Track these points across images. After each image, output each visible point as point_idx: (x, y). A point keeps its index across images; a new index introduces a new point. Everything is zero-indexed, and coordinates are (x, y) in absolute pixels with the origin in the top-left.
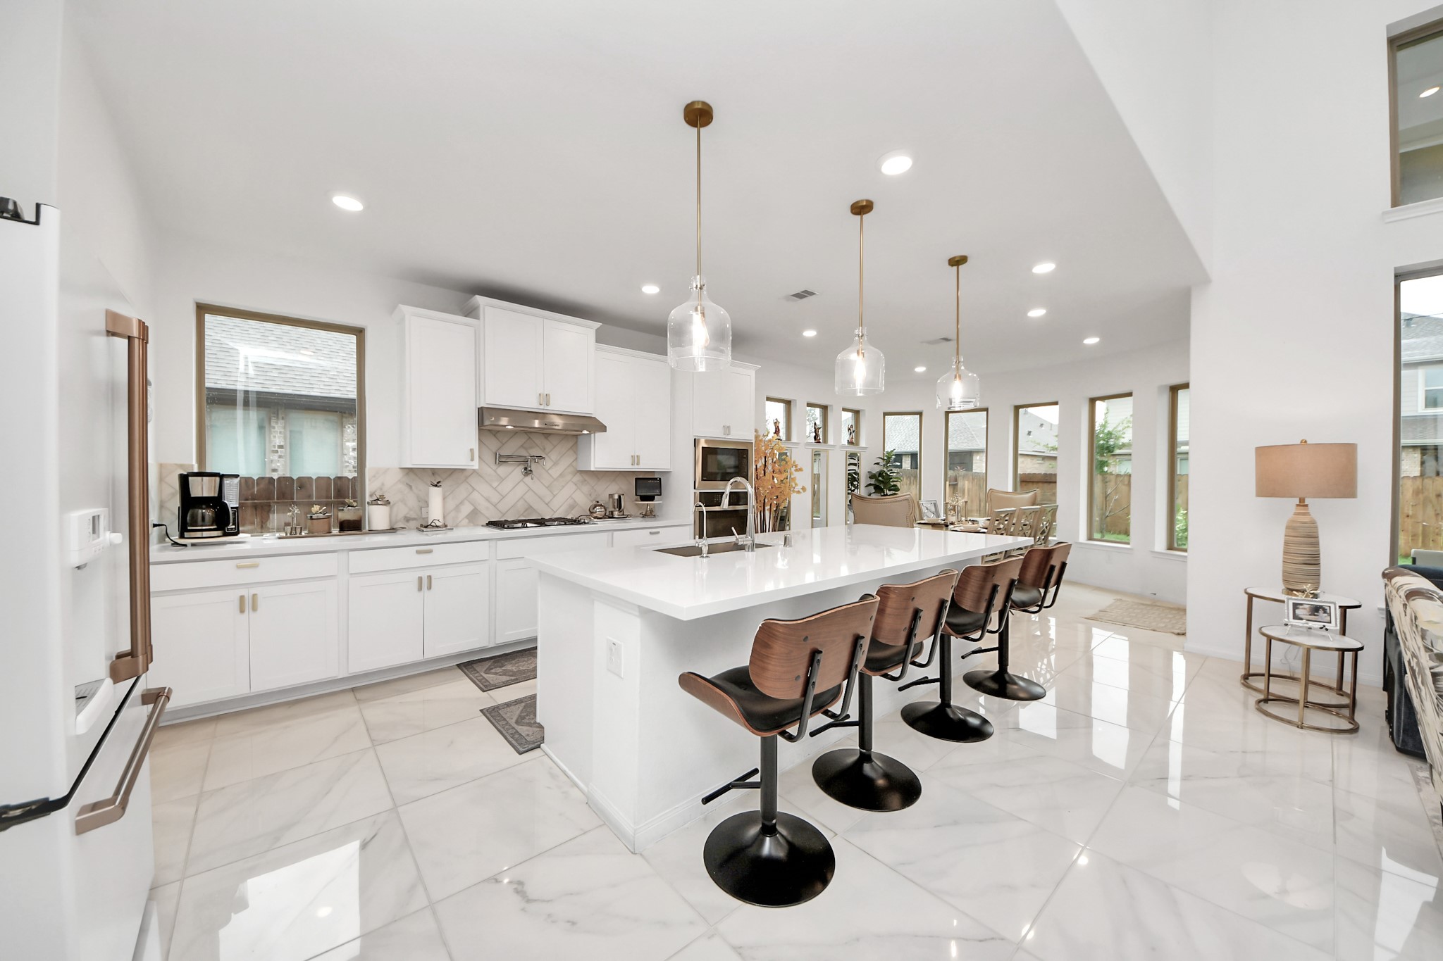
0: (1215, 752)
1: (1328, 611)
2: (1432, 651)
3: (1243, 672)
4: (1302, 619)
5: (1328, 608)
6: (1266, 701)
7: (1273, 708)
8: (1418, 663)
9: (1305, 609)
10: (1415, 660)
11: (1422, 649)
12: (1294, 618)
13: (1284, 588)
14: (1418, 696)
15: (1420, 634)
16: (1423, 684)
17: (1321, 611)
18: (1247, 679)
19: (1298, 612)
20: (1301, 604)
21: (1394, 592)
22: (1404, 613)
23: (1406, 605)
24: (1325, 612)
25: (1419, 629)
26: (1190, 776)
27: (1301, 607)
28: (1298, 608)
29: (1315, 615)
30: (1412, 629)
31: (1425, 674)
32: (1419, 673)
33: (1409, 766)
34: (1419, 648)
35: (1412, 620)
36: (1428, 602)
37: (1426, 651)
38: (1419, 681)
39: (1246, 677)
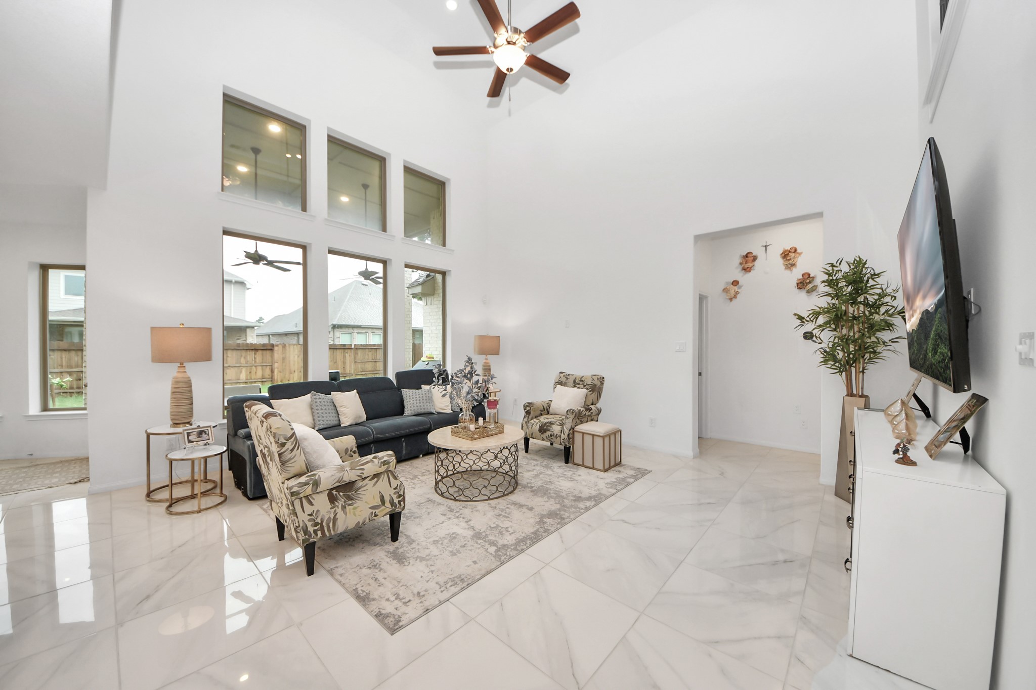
0: (162, 558)
1: (207, 432)
2: (278, 443)
3: (145, 492)
4: (193, 442)
5: (207, 431)
6: (170, 506)
7: (178, 508)
8: (269, 451)
9: (194, 435)
10: (266, 449)
11: (274, 443)
12: (188, 443)
13: (172, 423)
14: (266, 467)
15: (273, 435)
16: (271, 460)
17: (203, 434)
18: (149, 496)
19: (190, 438)
20: (192, 432)
21: (253, 415)
22: (261, 426)
23: (263, 421)
24: (206, 434)
25: (273, 433)
26: (158, 586)
27: (192, 434)
28: (190, 435)
29: (200, 437)
30: (266, 433)
31: (274, 455)
32: (268, 456)
33: (258, 505)
34: (271, 443)
35: (268, 429)
36: (275, 418)
37: (276, 444)
38: (268, 460)
39: (148, 495)
